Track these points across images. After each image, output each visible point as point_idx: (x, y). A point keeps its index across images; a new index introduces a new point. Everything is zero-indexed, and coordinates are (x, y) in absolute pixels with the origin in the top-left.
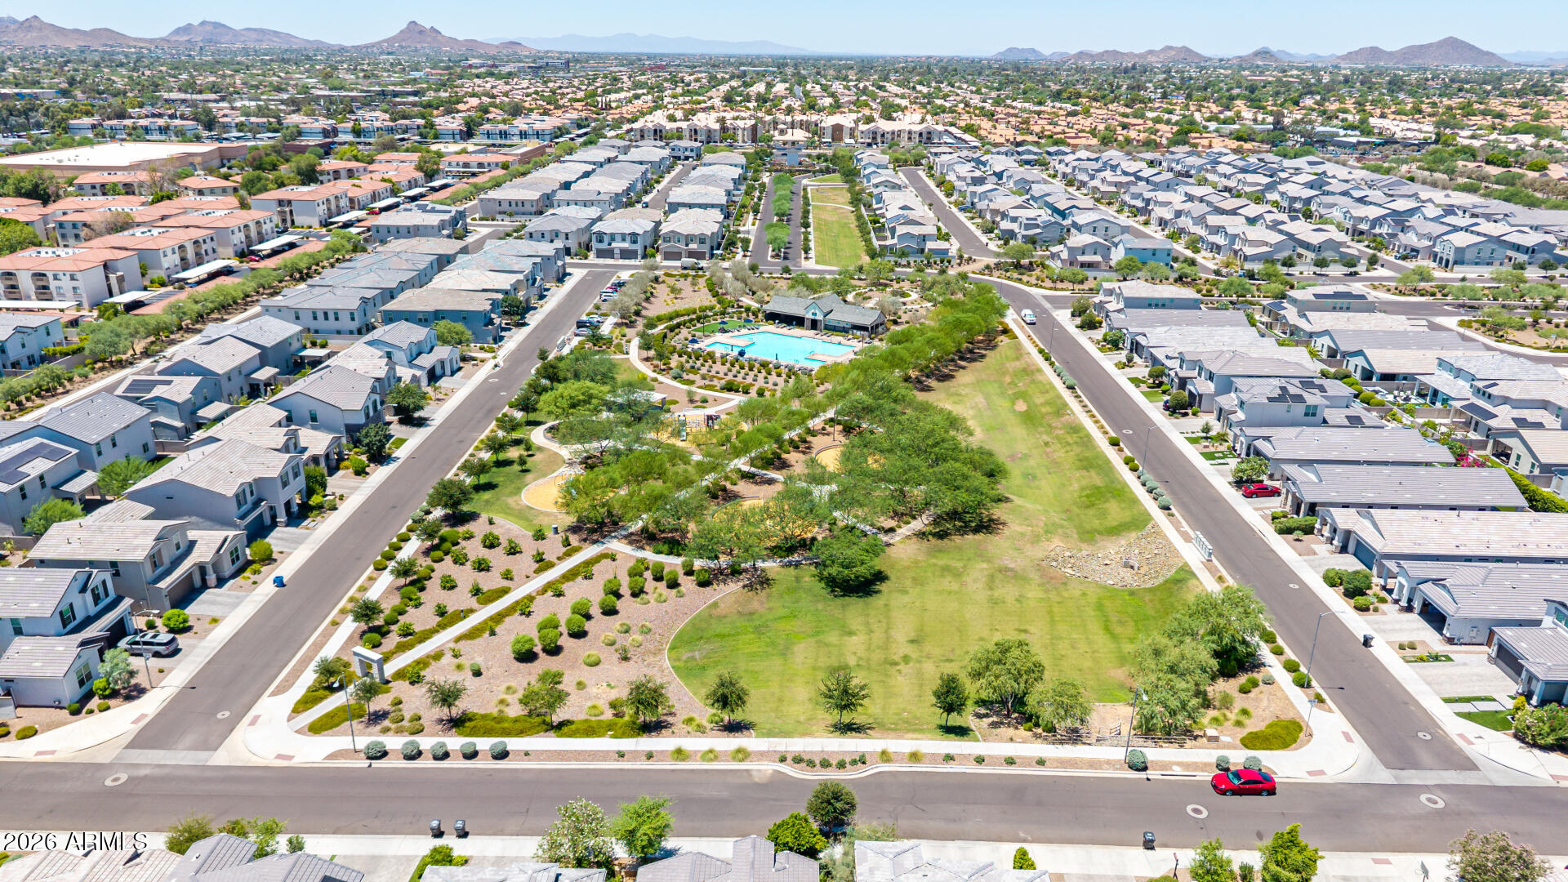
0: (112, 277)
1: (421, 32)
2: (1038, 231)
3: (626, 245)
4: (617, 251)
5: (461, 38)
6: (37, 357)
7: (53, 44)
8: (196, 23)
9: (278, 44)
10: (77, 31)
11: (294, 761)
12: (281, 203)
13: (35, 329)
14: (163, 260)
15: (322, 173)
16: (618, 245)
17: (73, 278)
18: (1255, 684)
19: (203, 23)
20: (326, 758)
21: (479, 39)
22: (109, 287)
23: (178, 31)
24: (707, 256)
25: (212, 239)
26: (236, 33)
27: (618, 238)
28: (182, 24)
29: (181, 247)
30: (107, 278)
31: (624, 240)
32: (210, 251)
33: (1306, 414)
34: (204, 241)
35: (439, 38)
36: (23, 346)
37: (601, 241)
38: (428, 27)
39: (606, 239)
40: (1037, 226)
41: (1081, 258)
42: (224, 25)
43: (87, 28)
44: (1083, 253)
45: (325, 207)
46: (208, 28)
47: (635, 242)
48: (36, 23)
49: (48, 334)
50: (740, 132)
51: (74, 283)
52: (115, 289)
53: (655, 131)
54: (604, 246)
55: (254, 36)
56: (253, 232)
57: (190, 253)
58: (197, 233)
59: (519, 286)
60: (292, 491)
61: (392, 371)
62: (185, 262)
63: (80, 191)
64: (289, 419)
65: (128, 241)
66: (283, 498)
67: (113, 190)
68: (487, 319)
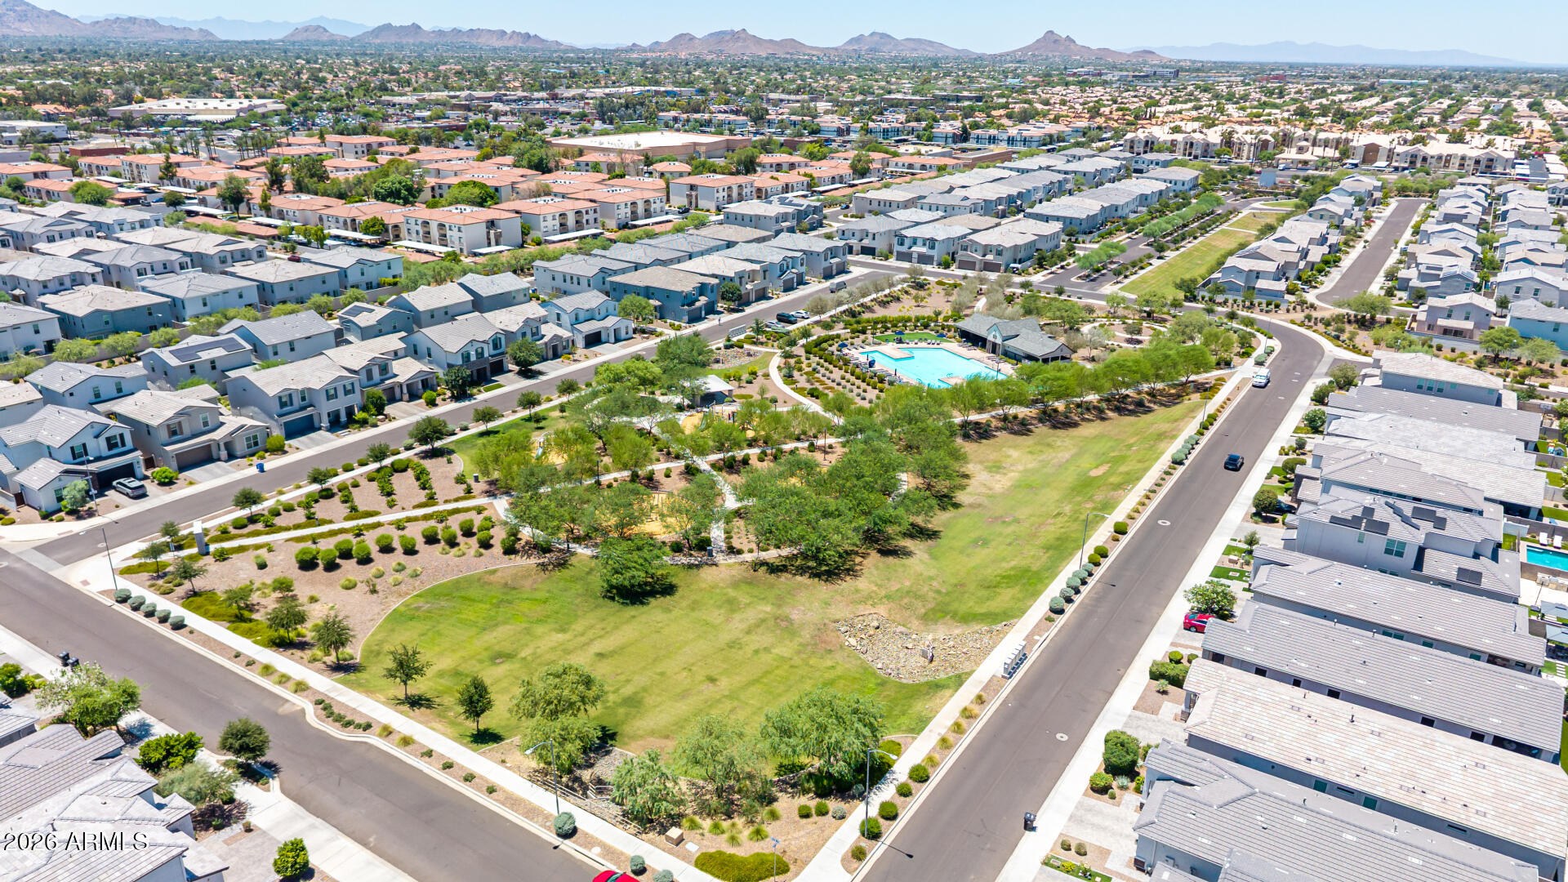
0: (492, 232)
1: (1055, 41)
2: (1438, 283)
3: (924, 250)
4: (915, 256)
5: (1094, 47)
6: (374, 284)
7: (749, 52)
8: (867, 34)
9: (931, 53)
10: (771, 41)
11: (87, 587)
12: (692, 187)
13: (378, 263)
14: (543, 224)
15: (760, 165)
16: (919, 249)
17: (459, 230)
18: (822, 812)
19: (873, 34)
20: (101, 593)
21: (1112, 49)
22: (489, 239)
23: (852, 41)
24: (1002, 268)
25: (595, 211)
26: (897, 43)
27: (920, 242)
28: (856, 35)
29: (563, 215)
30: (488, 233)
31: (924, 245)
32: (592, 221)
33: (1388, 551)
34: (587, 212)
35: (1072, 46)
36: (363, 274)
37: (902, 244)
38: (1064, 36)
39: (907, 242)
40: (1437, 278)
41: (1442, 322)
42: (889, 36)
43: (778, 39)
44: (1449, 316)
45: (725, 194)
46: (876, 38)
47: (933, 248)
48: (743, 35)
49: (389, 268)
50: (1246, 148)
51: (460, 234)
52: (493, 241)
53: (1147, 142)
54: (904, 249)
55: (912, 45)
56: (640, 209)
57: (571, 221)
58: (583, 205)
59: (752, 275)
60: (340, 404)
61: (532, 328)
62: (564, 228)
63: (578, 167)
64: (414, 352)
65: (526, 206)
66: (326, 408)
67: (596, 167)
68: (689, 299)
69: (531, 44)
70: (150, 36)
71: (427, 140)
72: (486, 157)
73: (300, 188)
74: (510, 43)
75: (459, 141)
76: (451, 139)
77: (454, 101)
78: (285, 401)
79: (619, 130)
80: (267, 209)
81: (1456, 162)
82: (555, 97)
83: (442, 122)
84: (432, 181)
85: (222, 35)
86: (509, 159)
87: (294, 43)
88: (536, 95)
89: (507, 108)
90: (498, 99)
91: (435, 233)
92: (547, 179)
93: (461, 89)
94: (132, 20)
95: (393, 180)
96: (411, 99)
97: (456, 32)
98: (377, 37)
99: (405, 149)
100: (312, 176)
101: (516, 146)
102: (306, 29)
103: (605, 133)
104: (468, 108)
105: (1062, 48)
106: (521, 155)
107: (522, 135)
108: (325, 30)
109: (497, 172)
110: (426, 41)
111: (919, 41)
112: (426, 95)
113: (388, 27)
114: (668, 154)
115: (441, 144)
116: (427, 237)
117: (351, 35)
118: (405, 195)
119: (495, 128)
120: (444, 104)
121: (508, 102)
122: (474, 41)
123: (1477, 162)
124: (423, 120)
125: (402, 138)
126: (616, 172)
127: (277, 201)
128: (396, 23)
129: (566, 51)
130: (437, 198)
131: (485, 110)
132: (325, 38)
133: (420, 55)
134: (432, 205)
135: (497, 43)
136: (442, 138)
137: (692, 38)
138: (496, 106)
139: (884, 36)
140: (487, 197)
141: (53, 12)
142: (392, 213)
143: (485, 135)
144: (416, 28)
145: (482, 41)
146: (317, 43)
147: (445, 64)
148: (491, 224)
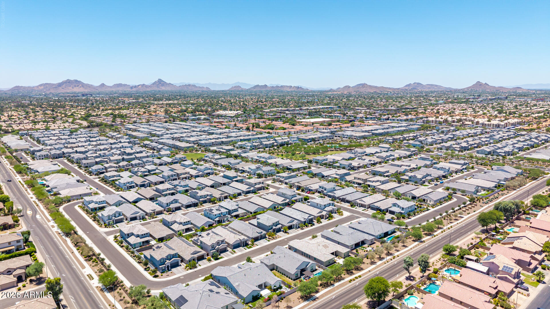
1: (480, 85)
7: (367, 91)
8: (412, 83)
9: (435, 89)
12: (317, 128)
19: (415, 83)
23: (406, 86)
28: (408, 83)
38: (484, 83)
55: (429, 86)
56: (307, 131)
57: (296, 132)
58: (298, 130)
59: (317, 138)
60: (270, 146)
61: (288, 141)
62: (295, 133)
63: (300, 125)
64: (276, 143)
65: (290, 130)
66: (269, 146)
67: (303, 125)
68: (307, 140)
69: (299, 90)
70: (194, 89)
71: (273, 120)
72: (284, 123)
73: (256, 128)
74: (293, 90)
75: (279, 120)
76: (278, 120)
77: (278, 111)
78: (265, 144)
79: (312, 118)
80: (253, 130)
81: (492, 125)
82: (301, 109)
83: (276, 116)
84: (276, 127)
85: (212, 89)
86: (288, 124)
87: (232, 91)
88: (297, 109)
89: (289, 113)
90: (287, 110)
91: (277, 133)
92: (294, 127)
93: (279, 108)
94: (189, 85)
95: (270, 127)
96: (268, 110)
97: (277, 87)
98: (254, 89)
99: (270, 122)
100: (258, 126)
101: (290, 121)
102: (235, 87)
103: (308, 118)
104: (281, 113)
105: (483, 87)
106: (290, 123)
107: (291, 119)
108: (240, 87)
109: (286, 126)
110: (268, 89)
111: (432, 85)
112: (272, 109)
113: (258, 86)
114: (316, 123)
115: (276, 121)
116: (276, 134)
117: (247, 88)
118: (272, 129)
119: (286, 118)
120: (276, 112)
121: (289, 111)
122: (282, 89)
123: (496, 125)
124: (271, 115)
125: (269, 120)
126: (306, 126)
127: (254, 129)
128: (260, 85)
129: (309, 92)
130: (276, 129)
131: (285, 113)
132: (240, 89)
133: (267, 95)
134: (276, 130)
135: (289, 90)
136: (277, 119)
137: (349, 87)
138: (287, 112)
139: (418, 84)
140: (284, 129)
141: (170, 83)
142: (271, 131)
143: (284, 119)
144: (266, 86)
145: (285, 89)
146: (238, 91)
147: (274, 98)
148: (285, 132)
